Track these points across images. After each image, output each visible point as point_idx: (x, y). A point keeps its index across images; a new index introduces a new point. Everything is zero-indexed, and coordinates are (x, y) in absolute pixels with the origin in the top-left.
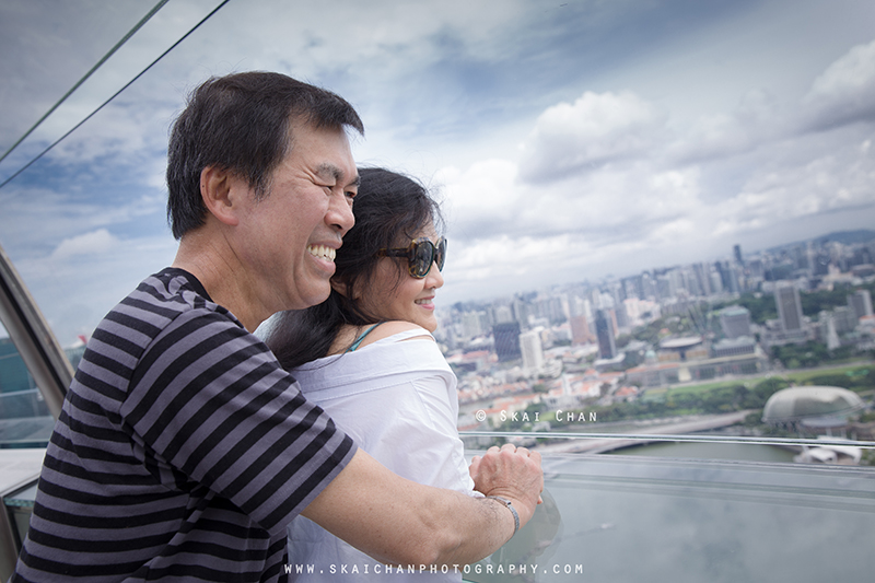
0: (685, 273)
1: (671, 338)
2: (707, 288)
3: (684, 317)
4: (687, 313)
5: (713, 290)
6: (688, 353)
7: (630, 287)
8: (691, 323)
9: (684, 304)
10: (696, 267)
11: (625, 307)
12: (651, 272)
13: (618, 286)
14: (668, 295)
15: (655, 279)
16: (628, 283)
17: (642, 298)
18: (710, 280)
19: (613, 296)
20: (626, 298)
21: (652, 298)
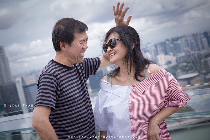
0: (189, 39)
1: (183, 74)
2: (200, 46)
3: (189, 63)
4: (191, 61)
5: (203, 47)
6: (191, 81)
7: (159, 49)
8: (193, 65)
9: (189, 56)
10: (194, 36)
11: (157, 59)
12: (170, 40)
13: (154, 48)
14: (180, 52)
15: (172, 43)
16: (158, 46)
17: (166, 54)
18: (202, 42)
19: (151, 54)
20: (158, 54)
21: (171, 53)
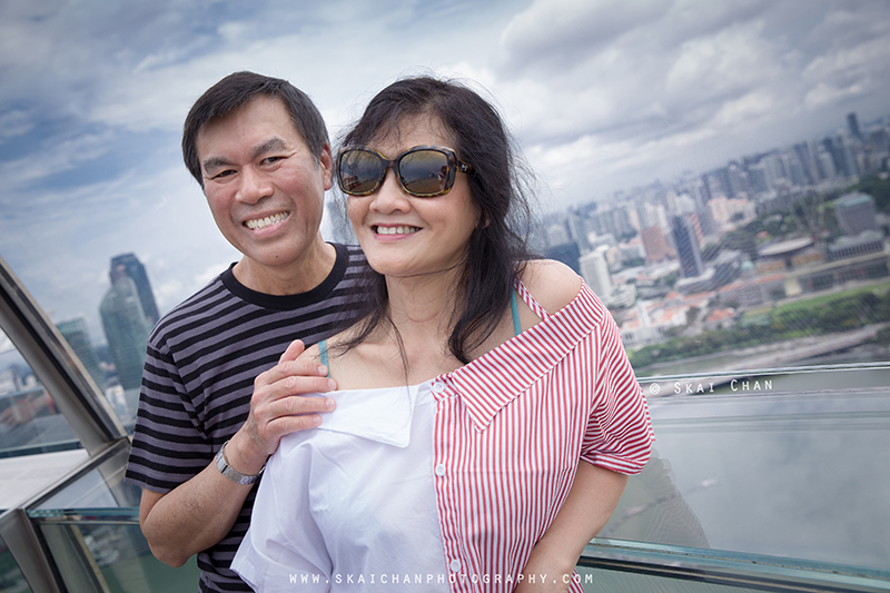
0: (785, 157)
1: (772, 243)
2: (815, 174)
3: (788, 214)
4: (792, 210)
5: (823, 175)
6: (795, 259)
7: (714, 184)
8: (797, 220)
9: (787, 199)
10: (799, 149)
11: (709, 209)
12: (740, 162)
13: (699, 183)
14: (763, 189)
15: (745, 169)
16: (711, 179)
17: (730, 196)
18: (819, 163)
19: (693, 197)
20: (710, 197)
21: (743, 194)
